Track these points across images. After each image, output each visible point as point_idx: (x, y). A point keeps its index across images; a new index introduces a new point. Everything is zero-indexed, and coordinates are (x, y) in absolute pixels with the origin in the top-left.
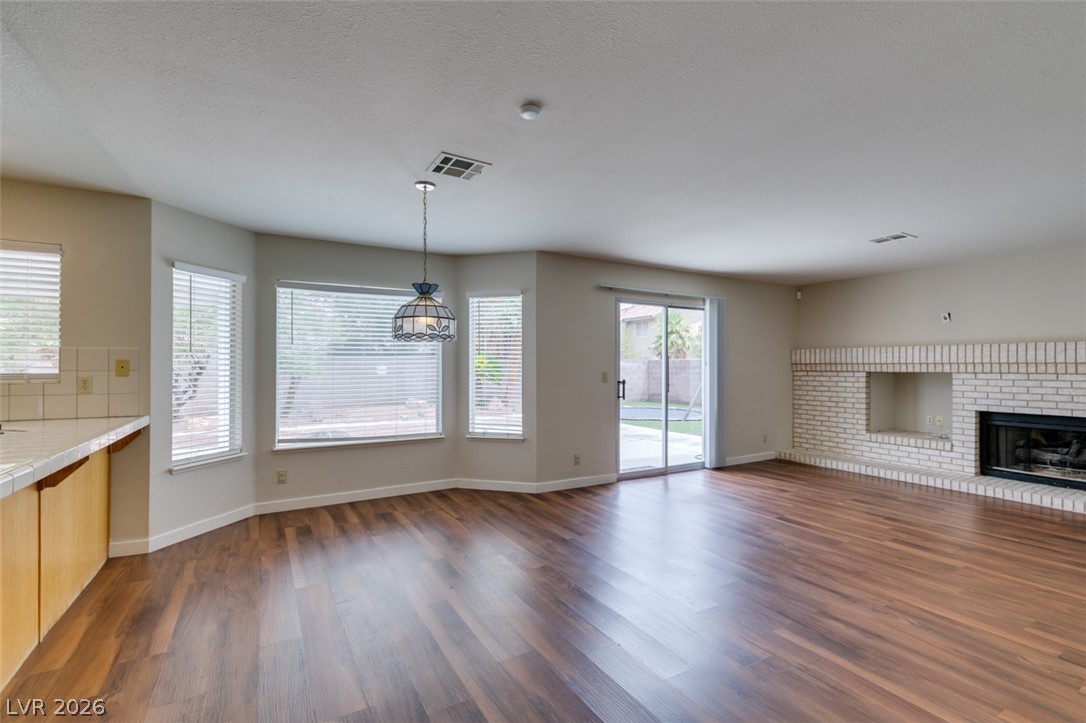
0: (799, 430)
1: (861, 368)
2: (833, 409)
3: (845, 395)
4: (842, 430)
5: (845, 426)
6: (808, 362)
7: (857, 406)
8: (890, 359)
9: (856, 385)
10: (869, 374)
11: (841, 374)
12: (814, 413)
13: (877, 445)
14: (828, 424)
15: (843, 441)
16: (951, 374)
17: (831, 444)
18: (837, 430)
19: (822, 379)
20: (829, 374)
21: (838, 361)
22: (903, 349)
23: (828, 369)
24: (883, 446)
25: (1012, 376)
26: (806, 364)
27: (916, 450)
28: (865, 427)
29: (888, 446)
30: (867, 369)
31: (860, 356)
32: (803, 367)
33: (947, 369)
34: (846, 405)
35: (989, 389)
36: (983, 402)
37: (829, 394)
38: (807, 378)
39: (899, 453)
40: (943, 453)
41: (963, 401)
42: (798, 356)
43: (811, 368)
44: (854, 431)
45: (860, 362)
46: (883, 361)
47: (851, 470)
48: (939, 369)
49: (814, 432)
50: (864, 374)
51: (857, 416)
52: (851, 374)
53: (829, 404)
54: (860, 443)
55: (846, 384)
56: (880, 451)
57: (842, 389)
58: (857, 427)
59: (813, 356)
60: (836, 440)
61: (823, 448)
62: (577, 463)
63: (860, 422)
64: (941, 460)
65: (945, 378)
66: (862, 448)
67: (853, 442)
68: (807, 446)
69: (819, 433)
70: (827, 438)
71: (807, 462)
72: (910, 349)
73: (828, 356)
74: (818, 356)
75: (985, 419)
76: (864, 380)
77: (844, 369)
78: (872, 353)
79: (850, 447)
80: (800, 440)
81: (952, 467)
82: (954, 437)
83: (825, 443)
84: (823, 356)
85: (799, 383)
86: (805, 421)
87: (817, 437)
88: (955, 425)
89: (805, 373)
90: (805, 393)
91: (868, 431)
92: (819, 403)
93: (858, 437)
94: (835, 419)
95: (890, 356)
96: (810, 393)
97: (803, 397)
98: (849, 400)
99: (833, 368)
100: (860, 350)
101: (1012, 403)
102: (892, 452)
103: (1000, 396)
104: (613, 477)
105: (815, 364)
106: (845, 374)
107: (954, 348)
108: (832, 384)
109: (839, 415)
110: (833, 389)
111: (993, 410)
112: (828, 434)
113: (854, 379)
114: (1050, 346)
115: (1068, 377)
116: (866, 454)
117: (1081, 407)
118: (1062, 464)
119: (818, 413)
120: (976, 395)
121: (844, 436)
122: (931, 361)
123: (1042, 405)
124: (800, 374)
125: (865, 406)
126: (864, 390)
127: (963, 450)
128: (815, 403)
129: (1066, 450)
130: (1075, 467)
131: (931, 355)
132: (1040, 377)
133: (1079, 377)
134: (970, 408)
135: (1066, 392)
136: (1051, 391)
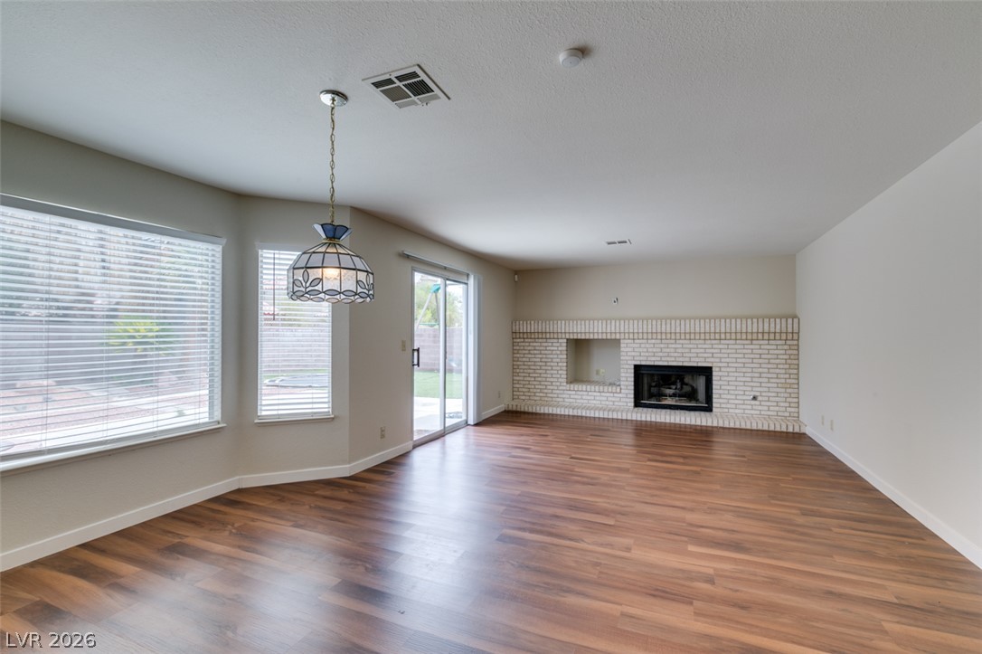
0: (518, 386)
1: (564, 336)
2: (543, 368)
3: (551, 356)
4: (550, 383)
5: (552, 380)
6: (525, 331)
7: (560, 364)
8: (581, 330)
9: (560, 348)
10: (569, 341)
11: (549, 340)
12: (529, 371)
13: (574, 392)
14: (539, 379)
15: (550, 391)
16: (620, 340)
17: (541, 394)
18: (546, 383)
19: (535, 344)
20: (540, 340)
21: (548, 330)
22: (592, 322)
23: (540, 336)
24: (578, 393)
25: (653, 341)
26: (523, 333)
27: (599, 394)
28: (566, 380)
29: (581, 393)
30: (567, 337)
31: (563, 327)
32: (521, 335)
33: (618, 337)
34: (552, 364)
35: (641, 350)
36: (638, 358)
37: (540, 356)
38: (523, 344)
39: (589, 398)
40: (616, 395)
41: (627, 358)
42: (517, 327)
43: (528, 336)
44: (558, 384)
45: (564, 331)
46: (579, 331)
47: (563, 413)
48: (613, 337)
49: (529, 386)
50: (565, 341)
51: (560, 372)
52: (556, 341)
53: (540, 364)
54: (562, 392)
55: (552, 348)
56: (576, 397)
57: (550, 352)
58: (560, 380)
59: (529, 327)
60: (546, 391)
61: (536, 398)
62: (383, 436)
63: (562, 376)
64: (613, 399)
65: (618, 342)
66: (564, 396)
67: (558, 392)
68: (523, 397)
69: (533, 387)
70: (539, 391)
71: (530, 410)
72: (596, 322)
73: (540, 327)
74: (533, 327)
75: (637, 368)
76: (565, 344)
77: (552, 336)
78: (571, 324)
79: (555, 396)
80: (518, 393)
81: (620, 404)
82: (622, 383)
83: (537, 394)
84: (536, 326)
85: (518, 348)
86: (522, 378)
87: (531, 390)
88: (623, 375)
89: (522, 340)
90: (522, 356)
91: (567, 383)
92: (533, 363)
93: (561, 388)
94: (545, 375)
95: (583, 327)
96: (526, 356)
97: (520, 359)
98: (555, 360)
99: (544, 336)
100: (563, 322)
101: (653, 359)
102: (584, 397)
103: (647, 354)
104: (408, 445)
105: (530, 333)
106: (552, 341)
107: (622, 322)
108: (542, 348)
109: (548, 372)
110: (543, 352)
111: (643, 363)
112: (540, 387)
113: (558, 345)
114: (673, 322)
115: (681, 342)
116: (566, 400)
117: (687, 359)
118: (674, 395)
119: (531, 371)
120: (633, 354)
121: (551, 387)
122: (609, 331)
123: (668, 359)
124: (518, 340)
125: (565, 364)
126: (565, 352)
127: (627, 391)
128: (529, 363)
129: (674, 387)
130: (680, 396)
131: (609, 326)
132: (668, 341)
133: (686, 342)
134: (629, 362)
135: (680, 351)
136: (672, 350)
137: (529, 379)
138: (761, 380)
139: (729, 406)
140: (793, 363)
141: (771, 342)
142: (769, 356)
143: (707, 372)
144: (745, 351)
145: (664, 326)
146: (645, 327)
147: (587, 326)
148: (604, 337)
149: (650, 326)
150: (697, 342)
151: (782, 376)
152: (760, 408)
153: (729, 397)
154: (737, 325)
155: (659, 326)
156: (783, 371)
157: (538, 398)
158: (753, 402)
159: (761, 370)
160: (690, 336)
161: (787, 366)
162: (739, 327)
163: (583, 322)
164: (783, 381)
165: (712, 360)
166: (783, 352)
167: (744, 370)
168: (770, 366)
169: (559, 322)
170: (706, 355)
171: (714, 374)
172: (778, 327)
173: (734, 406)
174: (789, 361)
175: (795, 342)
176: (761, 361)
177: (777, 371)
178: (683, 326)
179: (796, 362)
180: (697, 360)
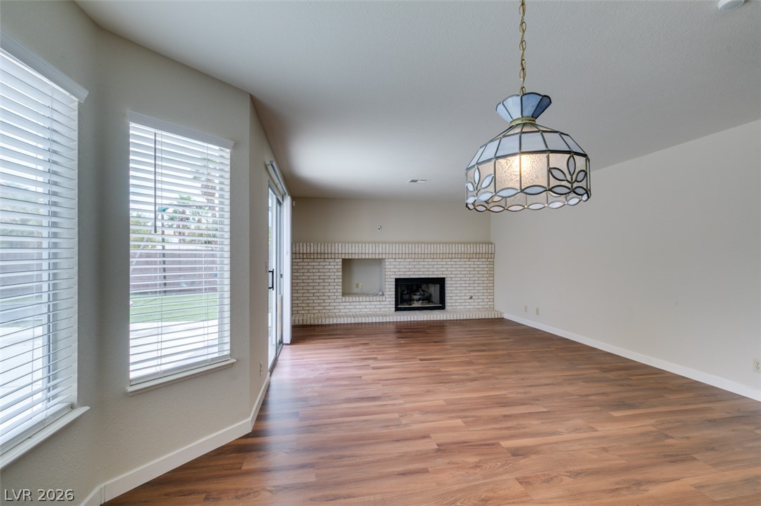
0: (297, 302)
1: (340, 257)
2: (321, 284)
3: (329, 274)
4: (327, 298)
5: (329, 294)
6: (305, 252)
7: (336, 280)
9: (336, 267)
10: (344, 260)
11: (326, 260)
12: (308, 288)
13: (348, 304)
14: (318, 294)
15: (328, 304)
16: (384, 259)
17: (320, 308)
18: (324, 298)
19: (314, 264)
20: (319, 260)
21: (326, 251)
22: (364, 245)
23: (312, 257)
24: (352, 303)
25: (409, 260)
26: (303, 254)
28: (341, 294)
29: (354, 304)
30: (343, 257)
31: (340, 248)
32: (301, 256)
33: (384, 257)
34: (329, 281)
35: (400, 267)
36: (398, 273)
37: (318, 274)
38: (302, 264)
39: (361, 307)
40: (382, 303)
41: (390, 273)
42: (297, 248)
43: (307, 256)
44: (335, 297)
45: (340, 252)
46: (354, 252)
48: (380, 257)
49: (308, 301)
50: (341, 260)
51: (336, 287)
52: (333, 260)
53: (319, 281)
54: (338, 304)
55: (329, 267)
56: (350, 307)
57: (328, 270)
58: (336, 294)
59: (308, 248)
60: (324, 304)
61: (315, 312)
63: (338, 291)
64: (380, 306)
65: (382, 261)
66: (340, 307)
67: (334, 304)
68: (303, 312)
69: (312, 302)
70: (317, 304)
72: (367, 245)
73: (319, 248)
74: (312, 248)
75: (397, 280)
76: (341, 264)
77: (330, 257)
78: (347, 246)
79: (333, 308)
81: (385, 310)
82: (386, 293)
83: (316, 308)
84: (316, 248)
85: (297, 267)
86: (301, 295)
87: (310, 305)
88: (387, 286)
89: (302, 260)
90: (302, 274)
91: (343, 295)
92: (312, 281)
93: (337, 301)
94: (323, 291)
95: (357, 248)
96: (305, 274)
97: (299, 278)
98: (332, 277)
99: (322, 256)
100: (340, 244)
101: (409, 273)
102: (357, 307)
103: (404, 270)
105: (310, 253)
106: (329, 260)
108: (321, 267)
109: (326, 288)
110: (321, 270)
111: (402, 277)
112: (318, 301)
113: (335, 264)
114: (423, 245)
115: (427, 260)
116: (342, 311)
117: (431, 273)
118: (419, 300)
119: (311, 288)
120: (395, 270)
121: (329, 301)
122: (377, 252)
123: (419, 273)
124: (298, 260)
125: (341, 280)
126: (341, 270)
127: (390, 299)
128: (308, 281)
129: (419, 293)
130: (423, 300)
131: (377, 248)
132: (419, 260)
133: (431, 260)
134: (392, 277)
135: (426, 266)
136: (422, 266)
137: (308, 295)
138: (475, 285)
139: (456, 304)
140: (491, 274)
141: (480, 260)
142: (479, 269)
143: (441, 282)
144: (466, 266)
145: (417, 249)
146: (404, 249)
147: (360, 248)
148: (374, 257)
149: (407, 249)
150: (438, 260)
151: (485, 282)
152: (474, 304)
153: (456, 298)
154: (462, 248)
155: (413, 249)
156: (486, 279)
157: (317, 311)
158: (470, 300)
159: (474, 279)
160: (434, 256)
161: (488, 275)
162: (463, 249)
163: (357, 245)
164: (486, 285)
165: (447, 273)
166: (486, 266)
167: (465, 279)
168: (479, 276)
169: (337, 244)
170: (443, 269)
171: (446, 282)
172: (484, 250)
173: (459, 304)
174: (489, 272)
175: (492, 260)
176: (474, 272)
177: (483, 279)
178: (429, 249)
179: (492, 272)
180: (437, 273)
